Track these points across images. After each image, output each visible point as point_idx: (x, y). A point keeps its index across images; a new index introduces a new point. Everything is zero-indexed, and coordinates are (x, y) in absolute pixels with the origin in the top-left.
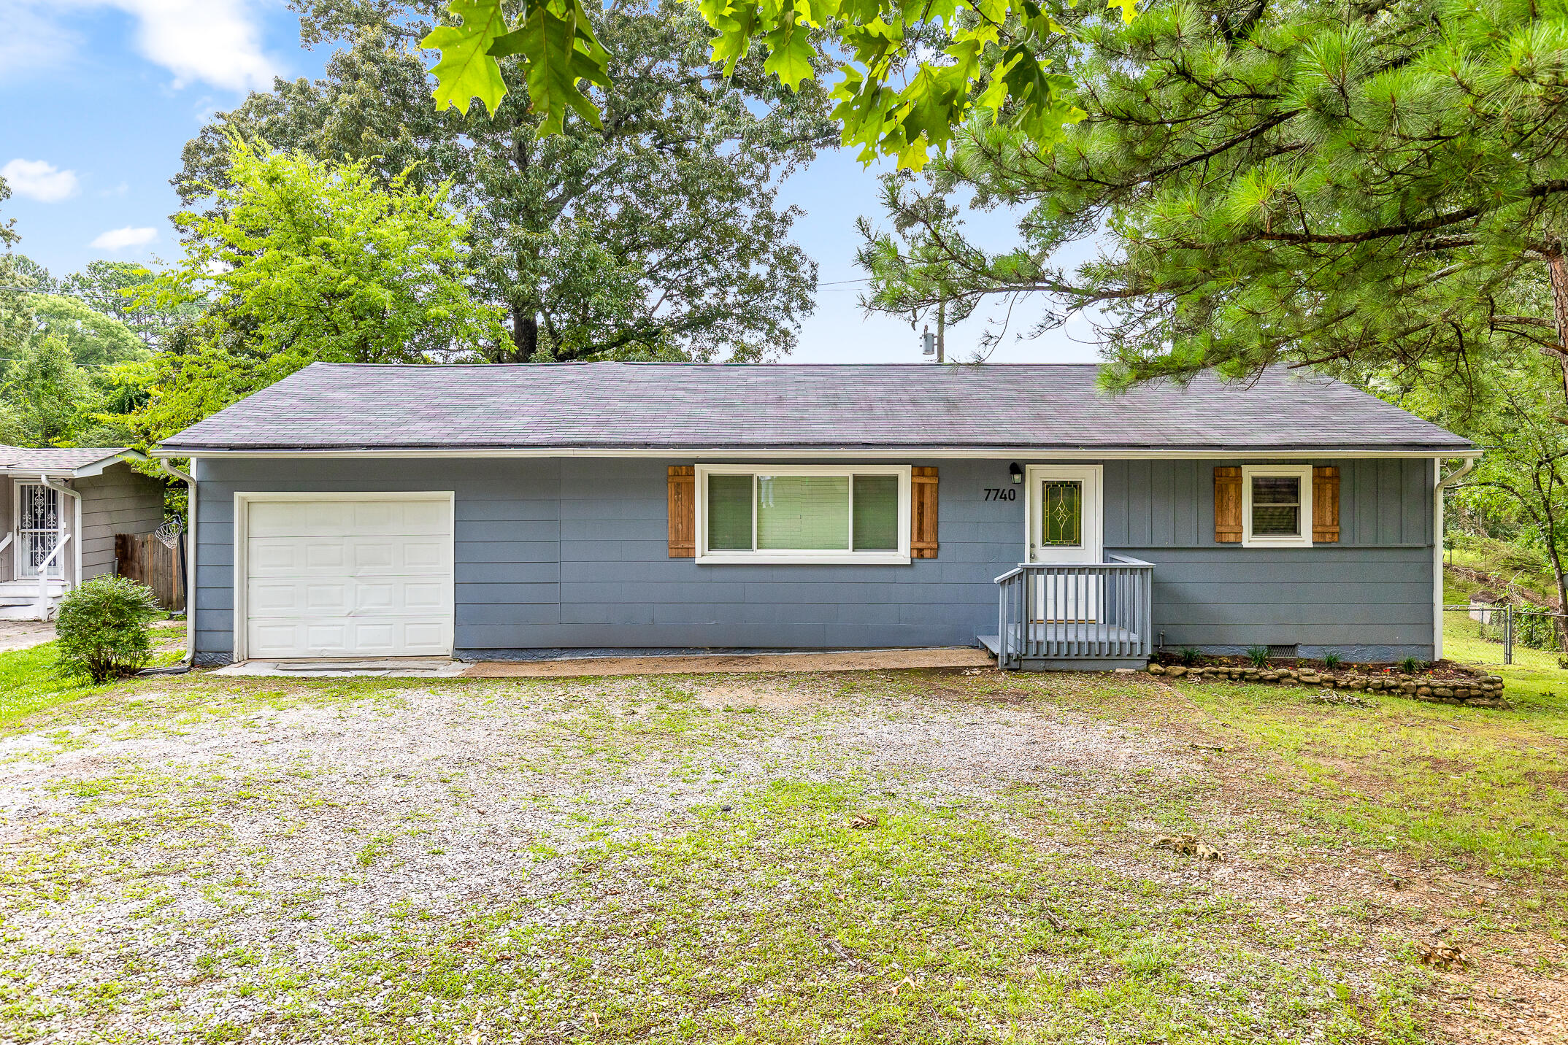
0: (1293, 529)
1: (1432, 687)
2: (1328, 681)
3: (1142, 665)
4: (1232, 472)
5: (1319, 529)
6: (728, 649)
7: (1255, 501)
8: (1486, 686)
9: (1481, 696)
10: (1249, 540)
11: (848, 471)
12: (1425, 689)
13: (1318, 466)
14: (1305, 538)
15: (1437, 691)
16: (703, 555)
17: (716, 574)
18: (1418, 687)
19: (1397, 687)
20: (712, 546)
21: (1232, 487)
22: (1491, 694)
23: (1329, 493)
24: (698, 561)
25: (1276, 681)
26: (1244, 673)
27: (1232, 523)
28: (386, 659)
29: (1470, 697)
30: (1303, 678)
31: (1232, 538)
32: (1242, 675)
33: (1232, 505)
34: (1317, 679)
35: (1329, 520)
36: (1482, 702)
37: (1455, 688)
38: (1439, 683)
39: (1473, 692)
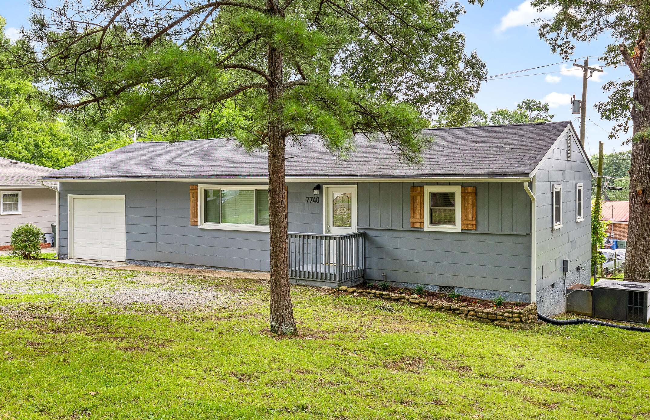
0: (451, 221)
1: (476, 312)
2: (422, 303)
3: (336, 286)
4: (419, 189)
5: (464, 222)
6: (211, 267)
7: (431, 205)
8: (506, 314)
9: (504, 320)
10: (427, 227)
11: (253, 188)
12: (472, 313)
13: (463, 185)
14: (457, 228)
15: (478, 314)
16: (202, 225)
17: (206, 233)
18: (469, 311)
19: (458, 310)
20: (206, 221)
21: (419, 198)
22: (510, 320)
23: (470, 202)
24: (200, 227)
25: (397, 300)
26: (383, 294)
27: (419, 217)
28: (107, 261)
29: (497, 320)
30: (411, 300)
31: (418, 225)
32: (381, 295)
33: (418, 207)
34: (417, 301)
35: (470, 217)
36: (503, 323)
37: (488, 314)
38: (479, 309)
39: (499, 317)
